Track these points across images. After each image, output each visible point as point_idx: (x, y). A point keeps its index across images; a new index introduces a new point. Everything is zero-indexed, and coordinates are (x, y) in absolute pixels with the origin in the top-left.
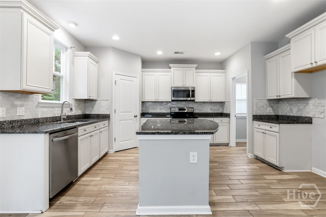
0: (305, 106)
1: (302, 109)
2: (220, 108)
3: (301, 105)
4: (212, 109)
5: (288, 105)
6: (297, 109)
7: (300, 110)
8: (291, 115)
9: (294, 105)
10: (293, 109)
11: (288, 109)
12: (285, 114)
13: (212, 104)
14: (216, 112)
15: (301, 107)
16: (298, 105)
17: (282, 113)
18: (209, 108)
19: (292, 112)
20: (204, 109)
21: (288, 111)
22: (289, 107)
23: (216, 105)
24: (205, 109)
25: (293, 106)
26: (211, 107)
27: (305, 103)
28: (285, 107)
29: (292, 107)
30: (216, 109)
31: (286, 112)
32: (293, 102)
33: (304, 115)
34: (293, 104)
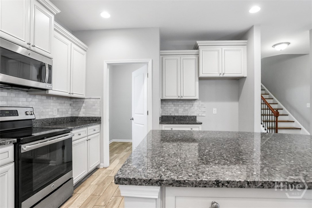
0: (190, 107)
1: (187, 109)
2: (69, 109)
3: (186, 105)
4: (60, 110)
5: (173, 105)
6: (183, 110)
7: (185, 110)
8: (176, 115)
9: (180, 106)
10: (179, 109)
11: (173, 110)
12: (169, 115)
13: (59, 101)
14: (64, 116)
15: (186, 108)
16: (184, 106)
17: (165, 114)
18: (55, 109)
19: (178, 112)
20: (47, 110)
21: (172, 111)
22: (174, 108)
23: (64, 103)
24: (50, 110)
25: (178, 106)
26: (58, 107)
27: (190, 104)
28: (169, 108)
29: (177, 108)
30: (64, 110)
31: (171, 112)
32: (178, 103)
33: (189, 115)
34: (178, 105)
